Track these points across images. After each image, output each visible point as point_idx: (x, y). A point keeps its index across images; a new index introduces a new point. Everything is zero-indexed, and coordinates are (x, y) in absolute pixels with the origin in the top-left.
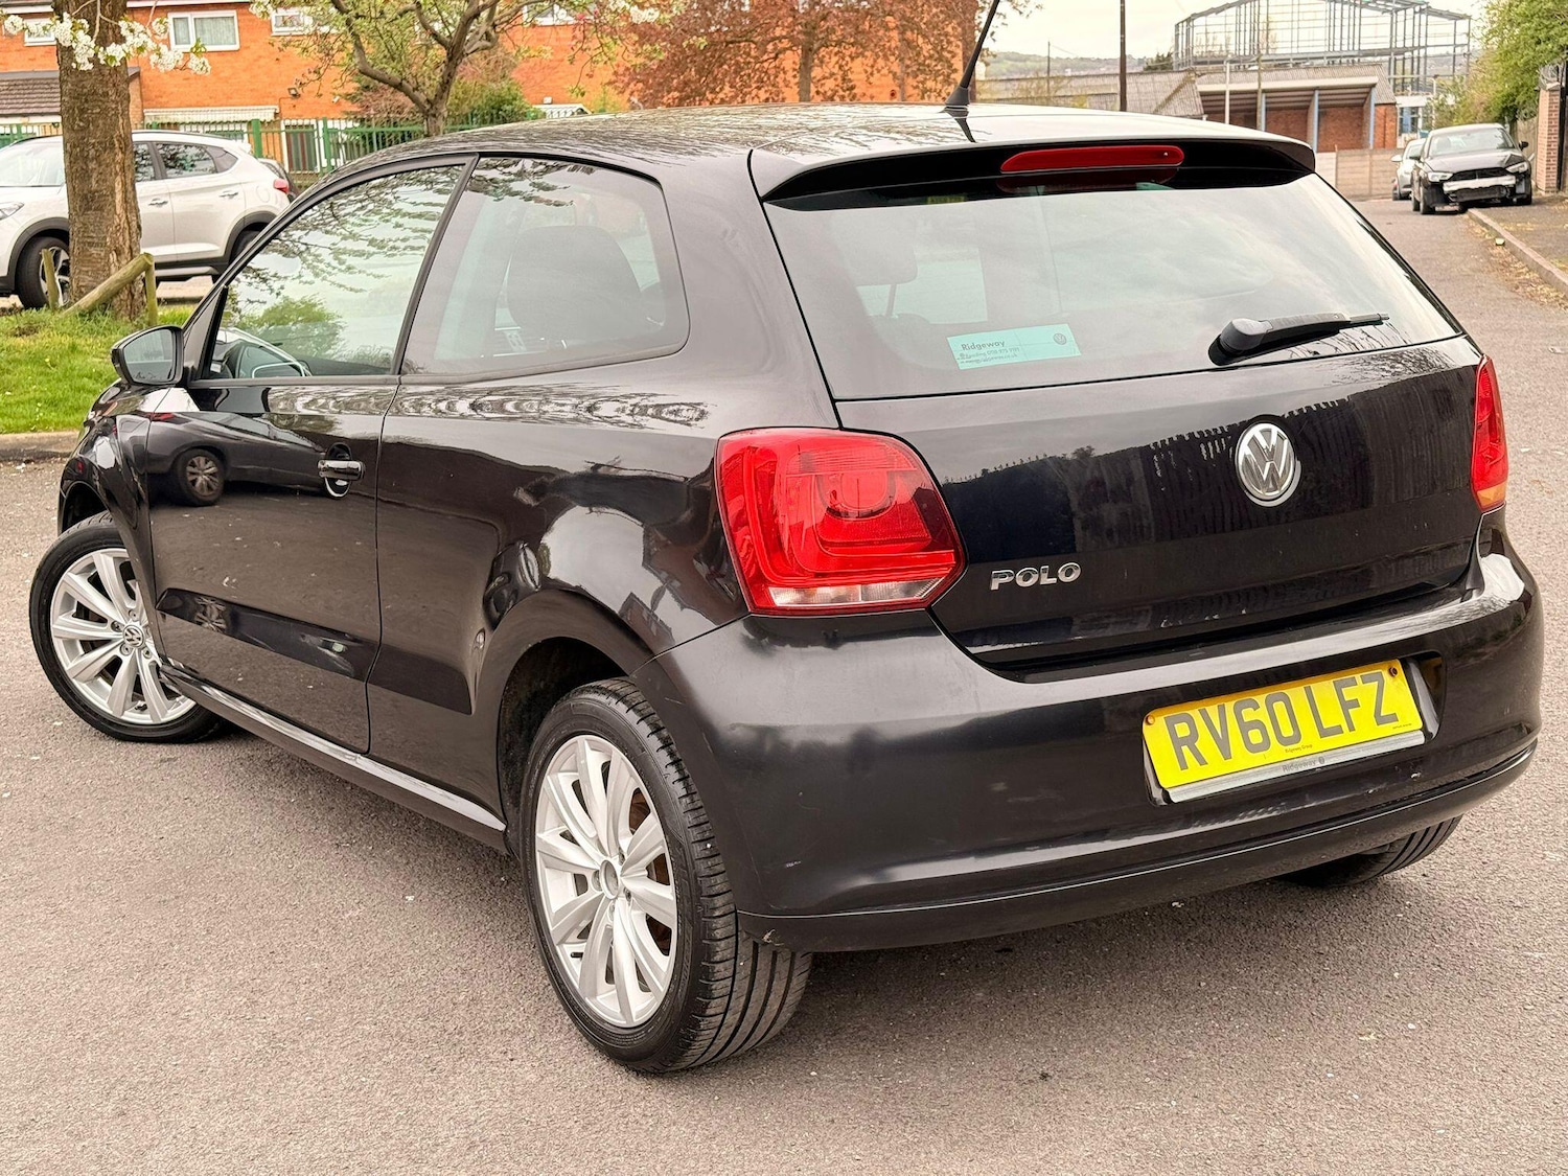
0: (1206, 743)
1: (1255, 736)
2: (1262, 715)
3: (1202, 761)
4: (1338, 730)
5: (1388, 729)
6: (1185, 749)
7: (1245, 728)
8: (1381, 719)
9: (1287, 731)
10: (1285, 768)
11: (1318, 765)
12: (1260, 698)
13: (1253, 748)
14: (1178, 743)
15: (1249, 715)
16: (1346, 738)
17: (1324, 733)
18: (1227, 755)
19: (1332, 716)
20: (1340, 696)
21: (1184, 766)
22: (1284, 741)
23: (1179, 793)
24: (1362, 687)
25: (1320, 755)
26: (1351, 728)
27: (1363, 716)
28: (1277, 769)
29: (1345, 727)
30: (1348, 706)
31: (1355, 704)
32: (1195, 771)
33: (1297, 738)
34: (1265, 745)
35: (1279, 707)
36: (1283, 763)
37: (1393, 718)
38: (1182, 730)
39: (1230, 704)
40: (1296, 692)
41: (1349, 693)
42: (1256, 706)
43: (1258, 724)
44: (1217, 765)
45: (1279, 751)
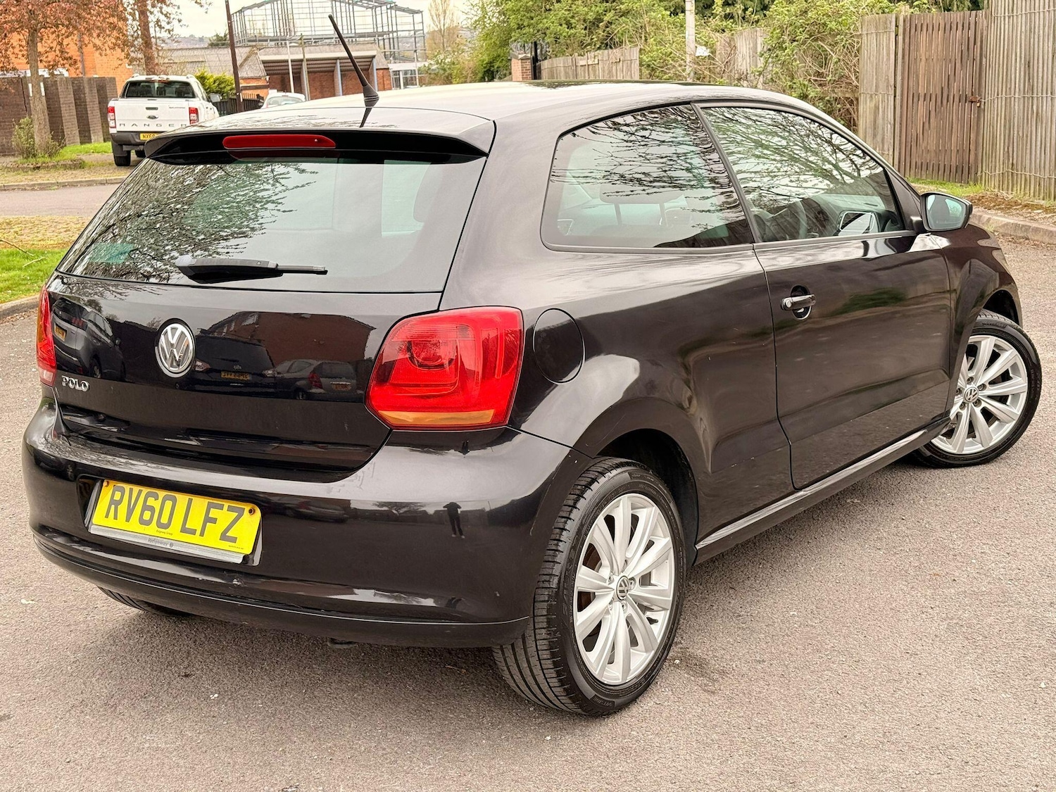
0: (123, 509)
1: (147, 515)
2: (157, 504)
3: (116, 518)
4: (193, 532)
5: (226, 545)
6: (113, 507)
7: (146, 507)
8: (224, 537)
9: (164, 520)
10: (150, 540)
11: (168, 546)
12: (162, 494)
13: (142, 522)
14: (112, 501)
15: (151, 502)
16: (195, 539)
17: (184, 530)
18: (128, 520)
19: (195, 522)
21: (107, 516)
22: (160, 525)
23: (95, 529)
24: (224, 513)
25: (173, 541)
26: (202, 534)
27: (214, 531)
28: (145, 539)
29: (198, 532)
30: (209, 520)
31: (214, 521)
32: (110, 522)
33: (166, 526)
34: (148, 523)
35: (169, 504)
36: (151, 537)
37: (234, 540)
38: (117, 496)
39: (145, 490)
40: (182, 499)
41: (214, 513)
42: (157, 499)
43: (152, 509)
44: (121, 523)
45: (152, 529)
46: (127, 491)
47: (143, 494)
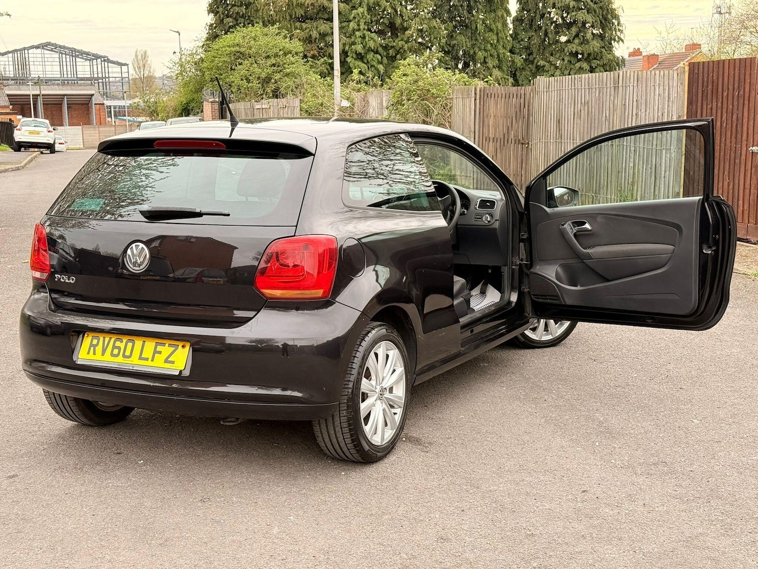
0: (99, 349)
1: (116, 352)
2: (122, 345)
3: (94, 354)
4: (147, 359)
5: (168, 365)
6: (92, 348)
7: (114, 347)
8: (167, 361)
9: (128, 353)
10: (118, 365)
11: (131, 368)
12: (126, 339)
13: (113, 355)
14: (91, 345)
15: (118, 344)
16: (149, 363)
17: (141, 358)
18: (103, 355)
19: (148, 353)
20: (156, 348)
21: (88, 353)
22: (124, 356)
24: (166, 349)
25: (134, 365)
26: (152, 360)
27: (160, 358)
29: (150, 359)
30: (156, 352)
31: (160, 353)
32: (91, 356)
33: (130, 357)
34: (117, 355)
35: (130, 345)
36: (119, 363)
37: (173, 362)
38: (95, 341)
40: (139, 342)
41: (159, 348)
42: (122, 342)
43: (119, 348)
44: (98, 356)
45: (120, 359)
46: (101, 339)
47: (113, 340)
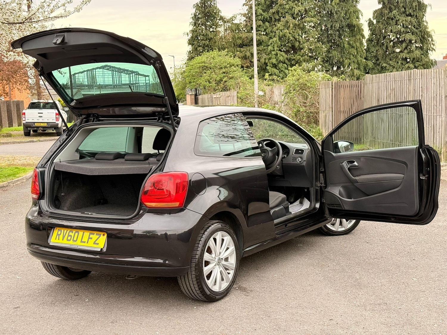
0: (61, 236)
1: (69, 238)
2: (72, 234)
3: (59, 239)
4: (85, 242)
5: (95, 246)
6: (58, 236)
7: (69, 235)
8: (95, 243)
9: (75, 239)
10: (70, 245)
11: (76, 247)
12: (74, 231)
13: (68, 240)
14: (58, 234)
15: (71, 234)
16: (85, 244)
17: (82, 242)
18: (63, 240)
19: (85, 239)
20: (89, 236)
21: (56, 239)
22: (74, 241)
23: (52, 243)
25: (78, 245)
26: (87, 243)
30: (89, 238)
31: (91, 238)
32: (57, 241)
33: (76, 241)
35: (77, 234)
37: (98, 244)
40: (81, 233)
42: (72, 233)
43: (71, 236)
44: (61, 241)
45: (72, 242)
46: (63, 231)
47: (68, 231)
